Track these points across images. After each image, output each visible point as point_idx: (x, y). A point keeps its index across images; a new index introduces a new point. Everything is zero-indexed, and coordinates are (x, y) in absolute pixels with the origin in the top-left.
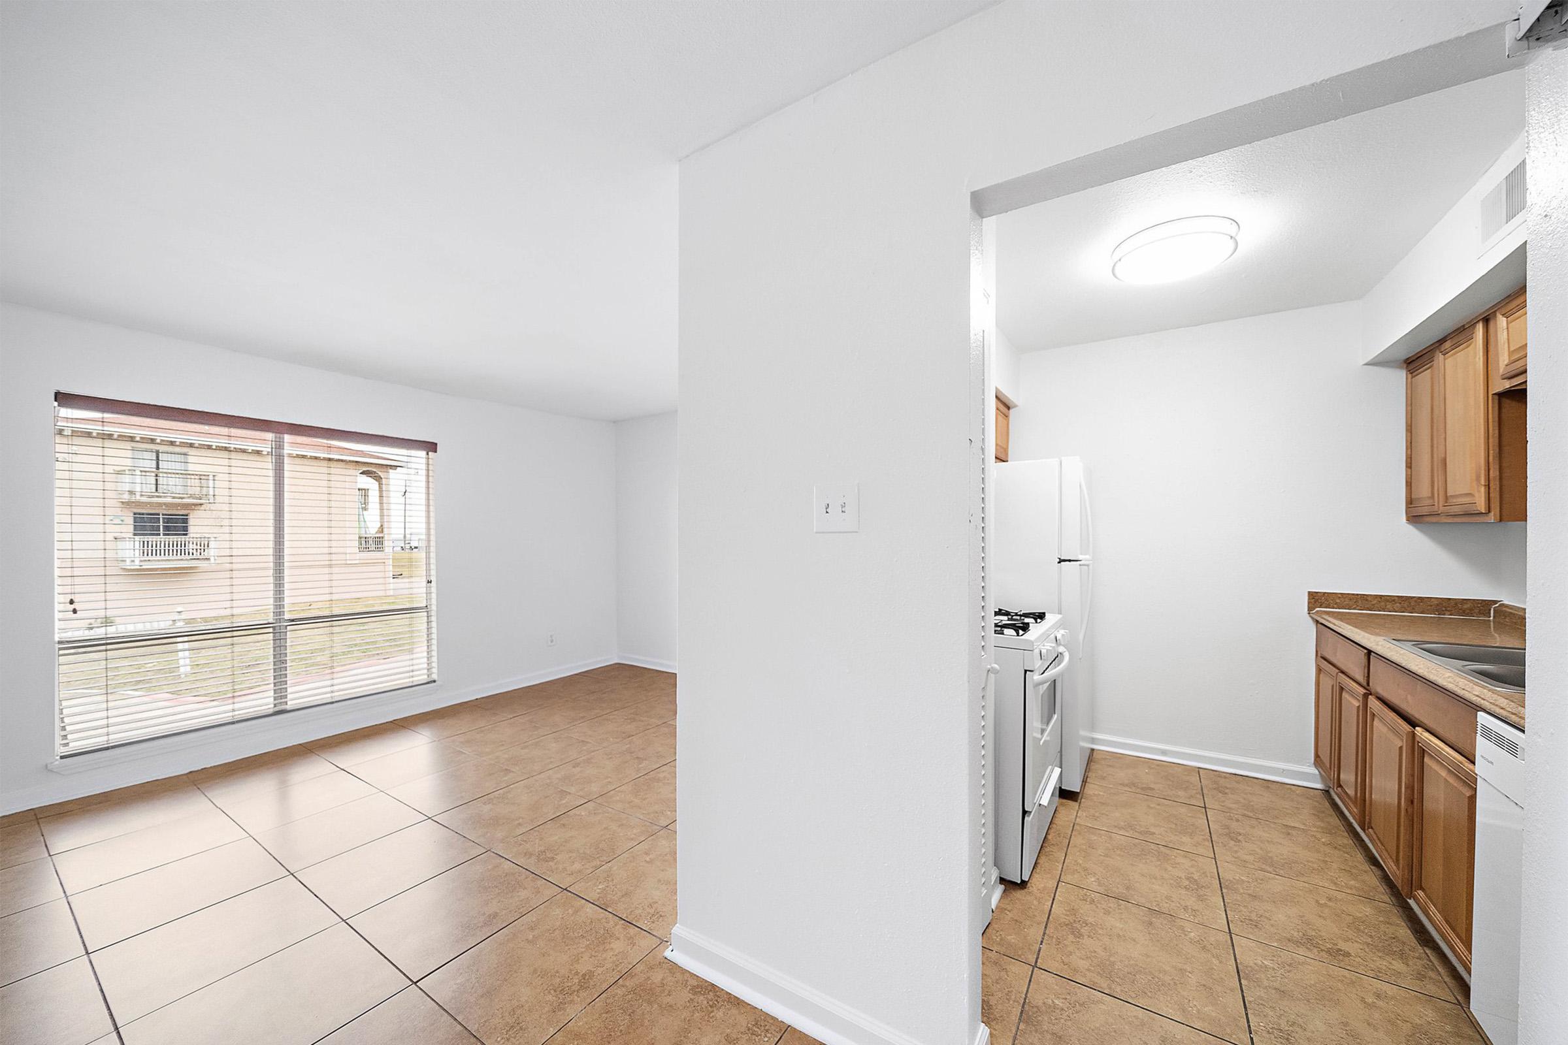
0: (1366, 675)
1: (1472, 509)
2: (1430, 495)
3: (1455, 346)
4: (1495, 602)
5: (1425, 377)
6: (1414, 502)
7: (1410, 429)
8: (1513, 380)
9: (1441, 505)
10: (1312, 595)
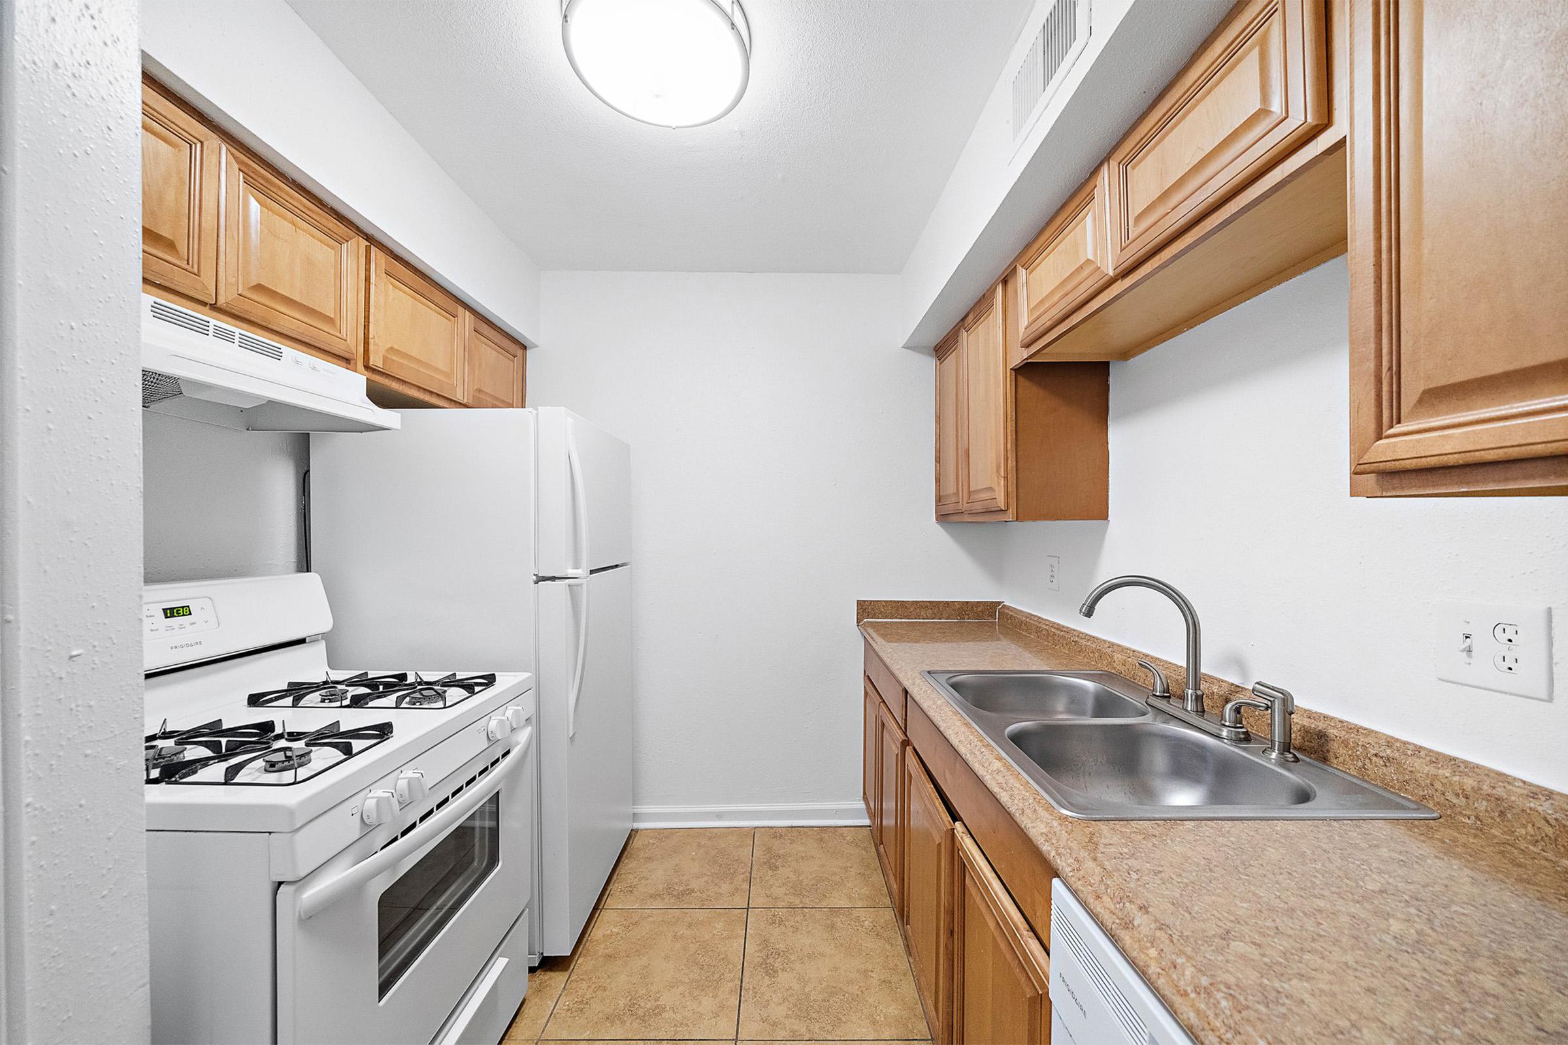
0: (904, 718)
1: (991, 505)
2: (955, 491)
3: (977, 320)
4: (999, 603)
5: (951, 360)
6: (942, 501)
7: (939, 419)
8: (1030, 349)
9: (965, 502)
10: (861, 604)
